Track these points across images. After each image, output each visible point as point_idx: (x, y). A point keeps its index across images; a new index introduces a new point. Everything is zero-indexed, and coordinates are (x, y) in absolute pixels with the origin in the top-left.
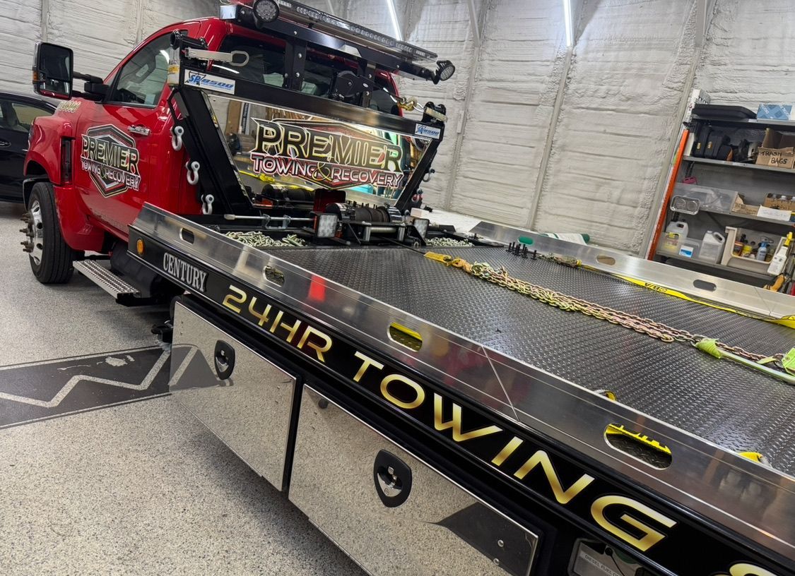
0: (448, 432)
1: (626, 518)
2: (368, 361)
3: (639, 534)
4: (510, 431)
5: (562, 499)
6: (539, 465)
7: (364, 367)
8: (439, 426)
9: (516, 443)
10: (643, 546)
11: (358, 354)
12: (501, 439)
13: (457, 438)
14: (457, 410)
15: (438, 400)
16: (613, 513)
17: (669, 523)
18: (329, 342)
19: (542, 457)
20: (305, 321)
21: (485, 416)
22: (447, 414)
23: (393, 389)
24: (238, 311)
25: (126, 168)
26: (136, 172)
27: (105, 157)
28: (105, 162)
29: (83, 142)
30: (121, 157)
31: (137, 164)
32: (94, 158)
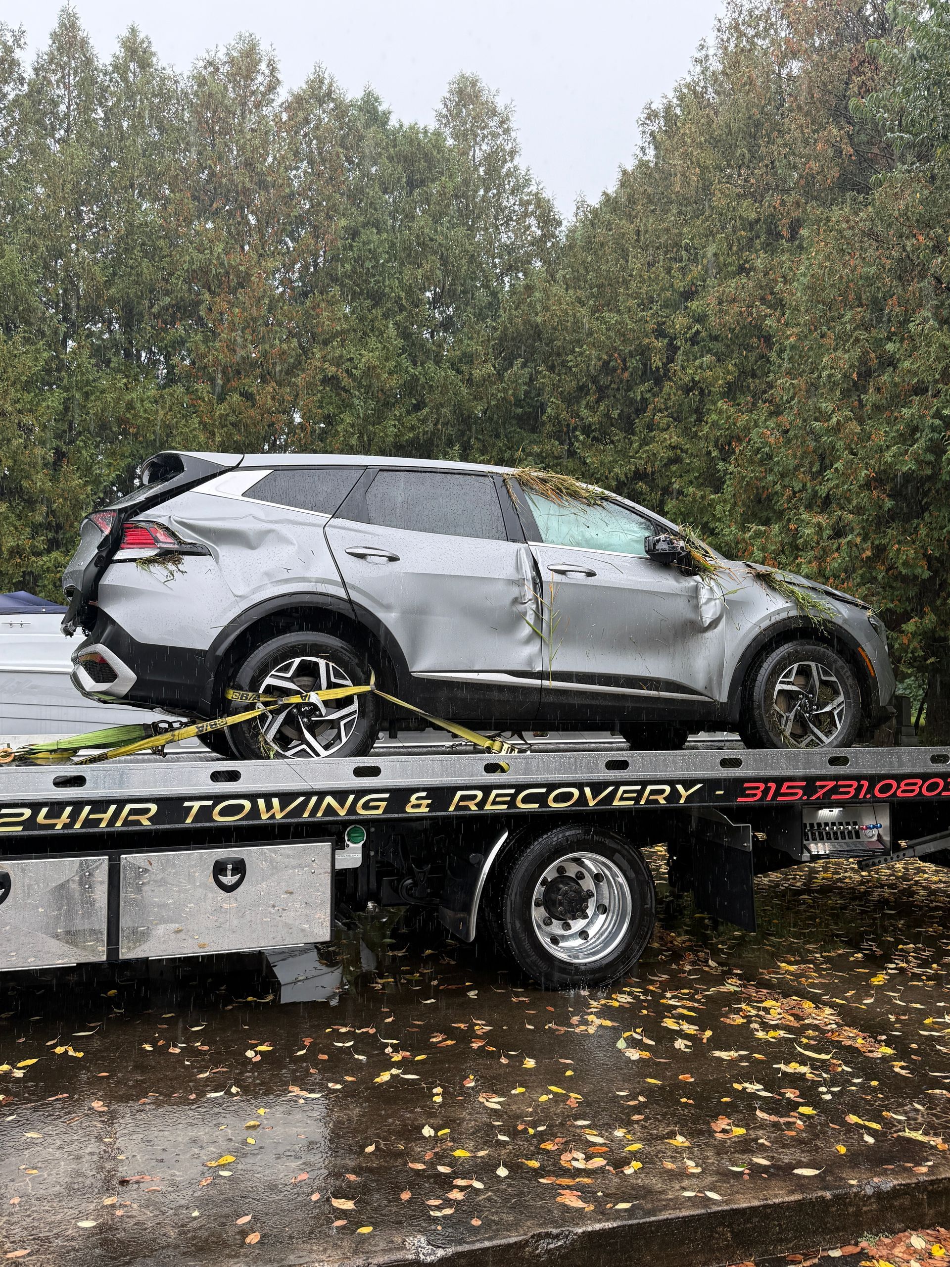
0: (273, 817)
1: (372, 804)
2: (196, 805)
3: (377, 808)
4: (308, 795)
5: (342, 812)
6: (329, 804)
7: (194, 811)
8: (265, 816)
9: (314, 799)
10: (380, 811)
11: (187, 804)
13: (279, 816)
14: (275, 801)
15: (261, 802)
16: (366, 806)
17: (387, 795)
18: (154, 808)
19: (329, 799)
20: (121, 803)
21: (293, 795)
22: (269, 807)
23: (223, 813)
24: (20, 828)
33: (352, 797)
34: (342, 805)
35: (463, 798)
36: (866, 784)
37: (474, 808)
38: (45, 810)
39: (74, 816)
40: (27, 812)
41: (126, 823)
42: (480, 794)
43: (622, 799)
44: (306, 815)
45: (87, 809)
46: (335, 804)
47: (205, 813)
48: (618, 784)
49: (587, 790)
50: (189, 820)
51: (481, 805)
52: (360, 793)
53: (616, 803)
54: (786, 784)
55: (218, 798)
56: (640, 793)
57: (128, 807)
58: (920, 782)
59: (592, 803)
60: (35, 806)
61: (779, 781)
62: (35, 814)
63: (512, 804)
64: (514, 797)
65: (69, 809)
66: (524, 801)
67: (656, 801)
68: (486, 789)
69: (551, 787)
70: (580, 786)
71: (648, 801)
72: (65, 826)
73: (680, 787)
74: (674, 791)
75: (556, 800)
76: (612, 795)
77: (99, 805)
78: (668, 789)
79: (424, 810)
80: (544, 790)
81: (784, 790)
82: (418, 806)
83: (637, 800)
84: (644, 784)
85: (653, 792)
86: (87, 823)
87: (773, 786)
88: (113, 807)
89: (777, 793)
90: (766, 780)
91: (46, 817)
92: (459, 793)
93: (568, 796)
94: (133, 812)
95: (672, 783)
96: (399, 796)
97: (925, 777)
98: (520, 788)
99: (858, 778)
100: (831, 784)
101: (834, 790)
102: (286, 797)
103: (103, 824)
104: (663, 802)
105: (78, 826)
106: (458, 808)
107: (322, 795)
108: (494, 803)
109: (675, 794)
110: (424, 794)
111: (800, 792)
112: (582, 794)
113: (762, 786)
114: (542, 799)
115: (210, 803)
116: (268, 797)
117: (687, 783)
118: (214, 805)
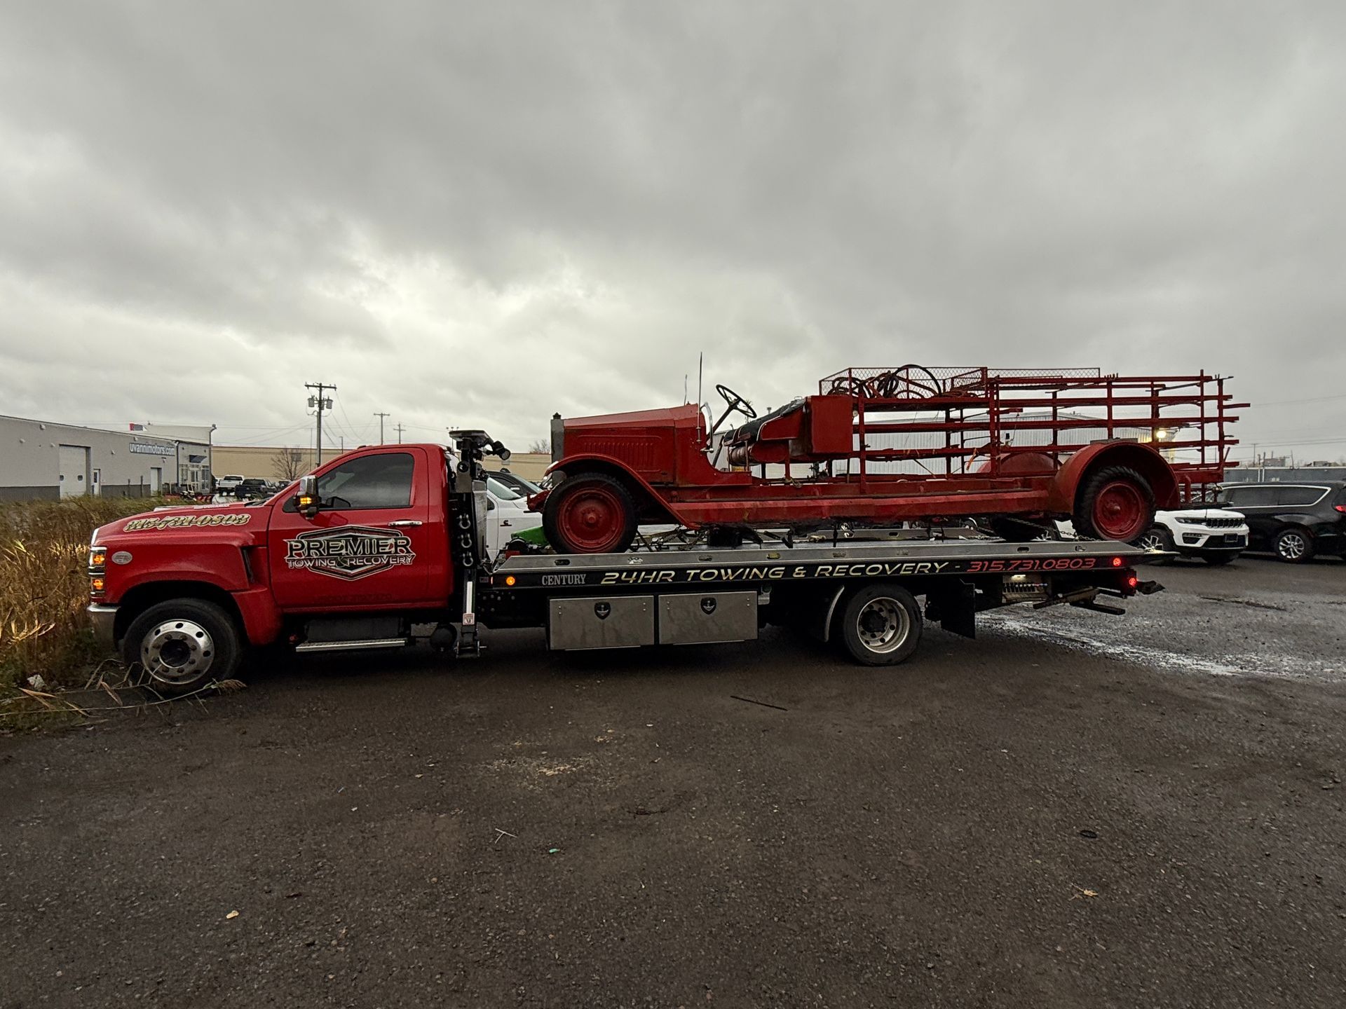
0: (728, 578)
1: (776, 573)
2: (693, 572)
3: (779, 574)
4: (745, 567)
5: (762, 577)
6: (755, 572)
7: (692, 575)
8: (724, 578)
9: (748, 570)
10: (780, 576)
11: (688, 572)
12: (743, 573)
13: (731, 578)
14: (729, 571)
15: (723, 571)
16: (773, 574)
17: (783, 568)
18: (673, 573)
19: (755, 570)
20: (659, 570)
21: (738, 568)
22: (726, 573)
23: (705, 576)
24: (614, 582)
25: (390, 552)
26: (408, 552)
27: (347, 550)
28: (347, 554)
29: (291, 546)
30: (378, 546)
31: (408, 547)
32: (321, 555)
33: (766, 569)
34: (762, 573)
35: (822, 570)
36: (1038, 562)
37: (828, 575)
38: (625, 574)
39: (638, 576)
40: (617, 575)
41: (661, 580)
42: (830, 568)
43: (905, 570)
44: (744, 578)
45: (643, 573)
46: (758, 572)
47: (696, 576)
48: (903, 562)
49: (887, 566)
50: (689, 579)
51: (831, 573)
52: (770, 567)
53: (902, 572)
54: (994, 562)
55: (703, 569)
56: (915, 567)
57: (662, 573)
58: (1069, 561)
59: (889, 573)
60: (621, 572)
61: (990, 560)
62: (621, 575)
63: (847, 573)
64: (848, 569)
65: (635, 574)
66: (853, 571)
67: (923, 572)
68: (834, 565)
69: (868, 564)
70: (883, 563)
71: (919, 571)
72: (634, 581)
73: (936, 564)
74: (933, 566)
75: (870, 571)
76: (900, 568)
77: (649, 572)
78: (930, 565)
79: (802, 576)
80: (864, 566)
81: (992, 566)
82: (799, 574)
83: (913, 571)
84: (917, 562)
85: (921, 567)
86: (644, 580)
87: (987, 563)
88: (655, 573)
89: (989, 567)
90: (982, 560)
91: (626, 577)
92: (820, 568)
93: (876, 569)
94: (664, 575)
95: (932, 562)
96: (790, 568)
97: (1072, 558)
98: (851, 564)
99: (1033, 558)
100: (1019, 562)
101: (1021, 565)
102: (735, 569)
103: (651, 581)
104: (927, 572)
105: (639, 581)
106: (819, 575)
107: (751, 567)
108: (838, 572)
109: (933, 568)
110: (802, 568)
111: (1001, 566)
112: (884, 567)
113: (981, 563)
114: (862, 570)
115: (698, 571)
116: (726, 568)
117: (940, 562)
118: (701, 573)
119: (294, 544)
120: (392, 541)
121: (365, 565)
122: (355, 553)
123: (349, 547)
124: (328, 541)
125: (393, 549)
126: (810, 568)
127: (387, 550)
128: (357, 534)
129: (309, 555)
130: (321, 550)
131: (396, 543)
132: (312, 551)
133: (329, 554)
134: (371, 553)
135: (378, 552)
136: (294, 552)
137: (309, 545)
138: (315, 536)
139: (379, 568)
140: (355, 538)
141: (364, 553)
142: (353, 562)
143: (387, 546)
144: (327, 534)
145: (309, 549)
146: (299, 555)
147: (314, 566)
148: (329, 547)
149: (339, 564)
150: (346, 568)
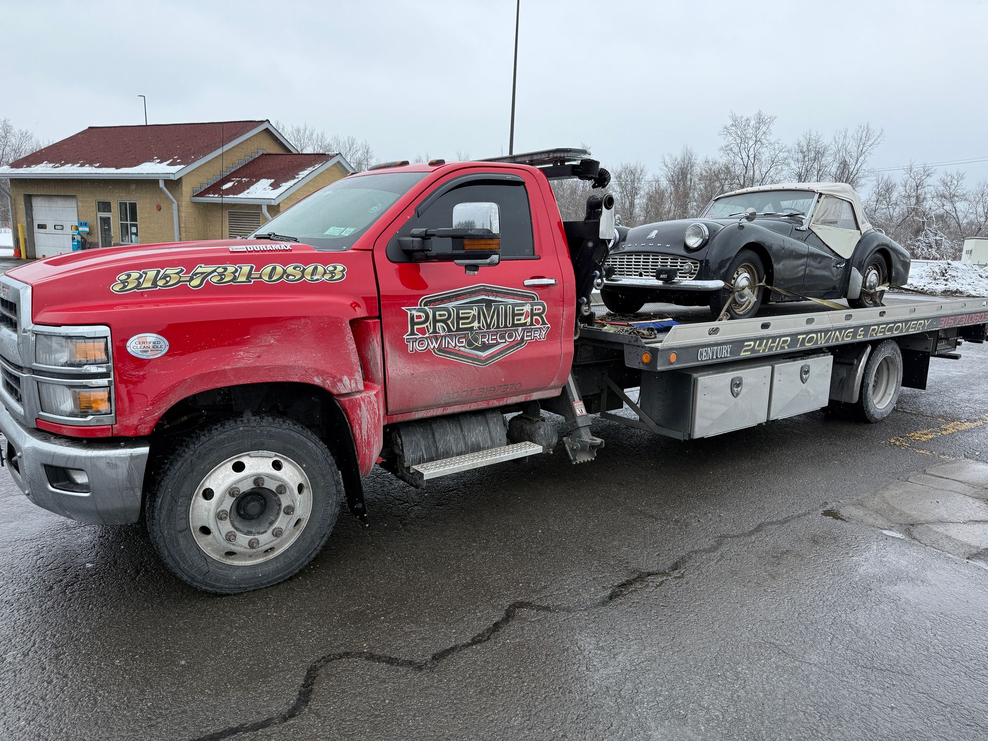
0: (821, 343)
2: (801, 337)
3: (849, 337)
4: (832, 331)
5: (840, 339)
9: (833, 333)
11: (799, 337)
14: (823, 334)
15: (819, 335)
17: (852, 330)
18: (789, 338)
19: (837, 333)
20: (781, 337)
21: (828, 331)
22: (821, 337)
23: (808, 341)
24: (749, 353)
25: (525, 324)
26: (544, 323)
27: (479, 322)
28: (479, 328)
29: (412, 318)
30: (514, 315)
31: (543, 315)
32: (450, 330)
33: (843, 332)
36: (967, 317)
37: (875, 335)
38: (757, 344)
39: (766, 345)
40: (752, 343)
42: (876, 327)
43: (912, 328)
44: (830, 341)
45: (770, 340)
46: (839, 335)
47: (804, 342)
48: (911, 321)
50: (798, 346)
52: (846, 329)
53: (911, 331)
55: (807, 333)
56: (917, 324)
57: (782, 339)
58: (979, 315)
59: (905, 331)
60: (754, 339)
62: (754, 345)
63: (884, 332)
64: (885, 329)
65: (765, 340)
66: (888, 331)
68: (878, 325)
69: (895, 323)
70: (901, 322)
71: (919, 329)
72: (764, 351)
73: (926, 322)
75: (895, 330)
76: (909, 327)
77: (773, 338)
78: (923, 322)
79: (862, 337)
81: (949, 321)
82: (861, 335)
83: (915, 329)
84: (916, 320)
85: (919, 324)
86: (771, 348)
87: (948, 318)
88: (777, 339)
90: (946, 316)
91: (758, 347)
92: (871, 328)
93: (899, 328)
94: (783, 342)
95: (923, 319)
96: (856, 330)
97: (981, 312)
98: (887, 324)
99: (966, 314)
100: (960, 317)
101: (961, 320)
102: (826, 331)
103: (775, 349)
104: (921, 329)
105: (767, 350)
106: (871, 335)
107: (835, 330)
108: (880, 333)
109: (925, 325)
110: (862, 329)
111: (953, 321)
112: (902, 326)
113: (945, 319)
114: (891, 329)
115: (805, 336)
116: (820, 331)
117: (928, 319)
118: (807, 336)
119: (415, 313)
120: (527, 308)
121: (498, 343)
122: (488, 326)
123: (482, 317)
124: (458, 308)
125: (529, 320)
126: (867, 327)
127: (522, 321)
128: (490, 298)
129: (435, 331)
130: (449, 322)
131: (532, 310)
132: (438, 324)
133: (458, 329)
134: (506, 326)
135: (514, 325)
136: (416, 327)
137: (434, 315)
138: (442, 300)
139: (512, 347)
140: (489, 303)
141: (498, 327)
142: (486, 340)
143: (522, 314)
144: (457, 297)
145: (435, 321)
146: (422, 331)
147: (439, 349)
148: (459, 318)
149: (470, 344)
150: (477, 348)
